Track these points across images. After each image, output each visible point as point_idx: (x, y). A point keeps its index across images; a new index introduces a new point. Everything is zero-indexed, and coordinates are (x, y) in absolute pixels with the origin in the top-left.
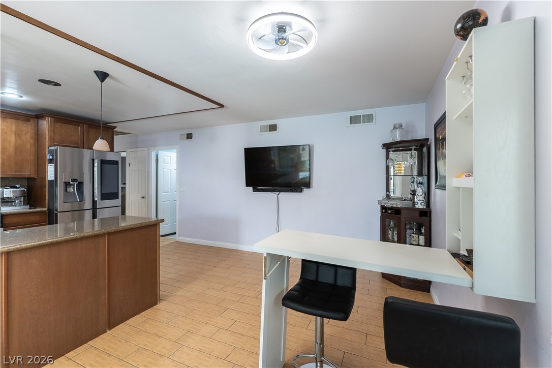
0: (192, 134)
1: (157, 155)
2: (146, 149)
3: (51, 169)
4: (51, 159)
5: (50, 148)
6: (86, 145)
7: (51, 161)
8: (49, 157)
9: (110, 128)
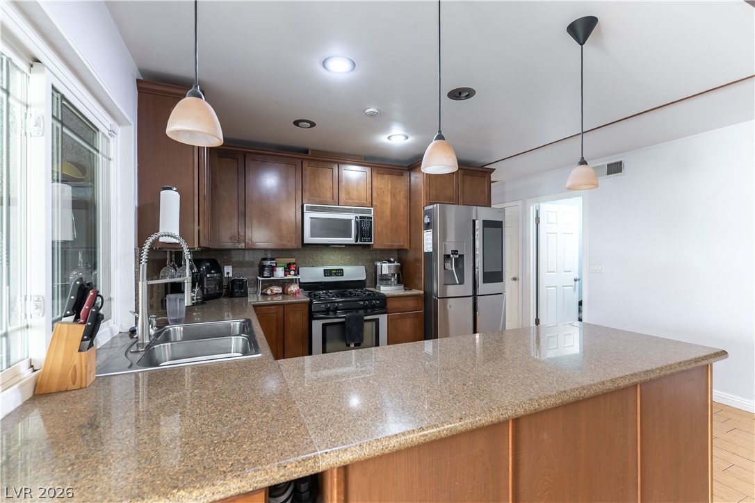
0: (621, 162)
1: (537, 211)
2: (519, 203)
3: (428, 237)
4: (429, 223)
5: (426, 208)
6: (460, 201)
7: (428, 226)
8: (427, 220)
9: (487, 172)
